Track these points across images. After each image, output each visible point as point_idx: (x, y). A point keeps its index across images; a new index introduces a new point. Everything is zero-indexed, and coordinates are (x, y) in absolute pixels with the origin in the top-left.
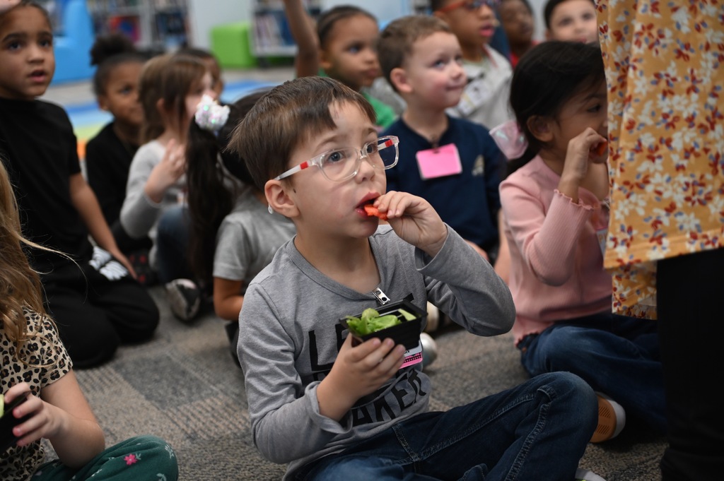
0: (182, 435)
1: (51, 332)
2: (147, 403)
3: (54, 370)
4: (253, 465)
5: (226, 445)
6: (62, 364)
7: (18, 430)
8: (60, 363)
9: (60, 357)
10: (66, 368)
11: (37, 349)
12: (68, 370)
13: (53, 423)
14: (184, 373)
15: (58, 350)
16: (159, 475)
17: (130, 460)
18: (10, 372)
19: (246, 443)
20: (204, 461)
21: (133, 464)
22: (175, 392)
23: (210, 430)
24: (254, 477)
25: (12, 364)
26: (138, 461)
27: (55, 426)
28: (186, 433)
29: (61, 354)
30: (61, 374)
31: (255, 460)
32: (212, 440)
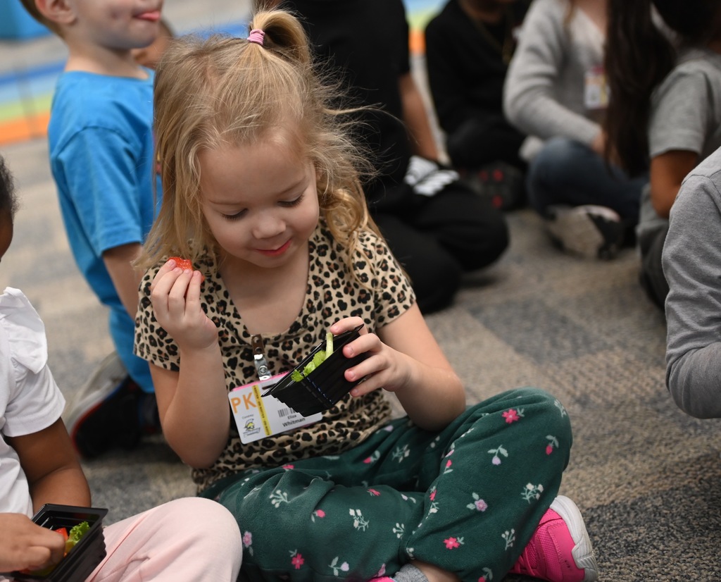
0: (568, 398)
1: (386, 257)
2: (517, 358)
3: (391, 306)
4: (671, 438)
5: (630, 413)
6: (401, 298)
7: (351, 374)
8: (399, 296)
9: (399, 288)
10: (407, 302)
11: (366, 280)
12: (409, 304)
13: (395, 369)
14: (564, 320)
15: (396, 279)
16: (549, 437)
17: (511, 416)
18: (333, 310)
19: (658, 411)
20: (601, 432)
21: (514, 422)
22: (554, 344)
23: (605, 392)
24: (673, 454)
25: (335, 300)
26: (520, 418)
27: (398, 373)
28: (573, 396)
29: (400, 284)
30: (401, 310)
31: (674, 433)
32: (609, 406)
